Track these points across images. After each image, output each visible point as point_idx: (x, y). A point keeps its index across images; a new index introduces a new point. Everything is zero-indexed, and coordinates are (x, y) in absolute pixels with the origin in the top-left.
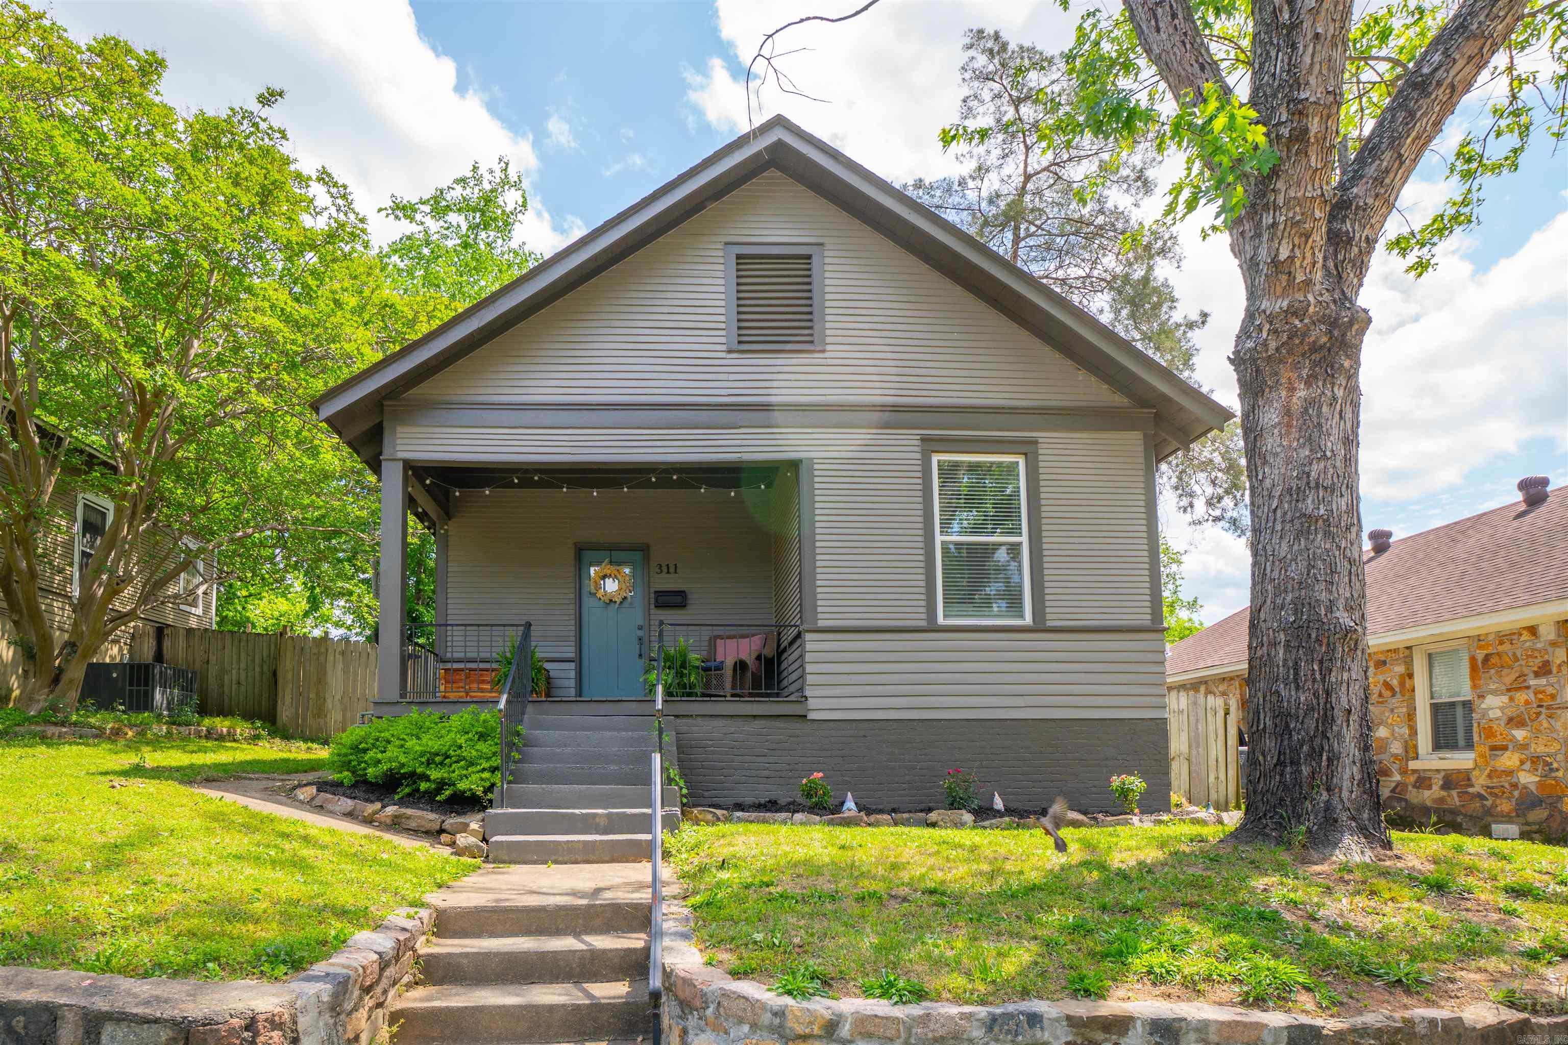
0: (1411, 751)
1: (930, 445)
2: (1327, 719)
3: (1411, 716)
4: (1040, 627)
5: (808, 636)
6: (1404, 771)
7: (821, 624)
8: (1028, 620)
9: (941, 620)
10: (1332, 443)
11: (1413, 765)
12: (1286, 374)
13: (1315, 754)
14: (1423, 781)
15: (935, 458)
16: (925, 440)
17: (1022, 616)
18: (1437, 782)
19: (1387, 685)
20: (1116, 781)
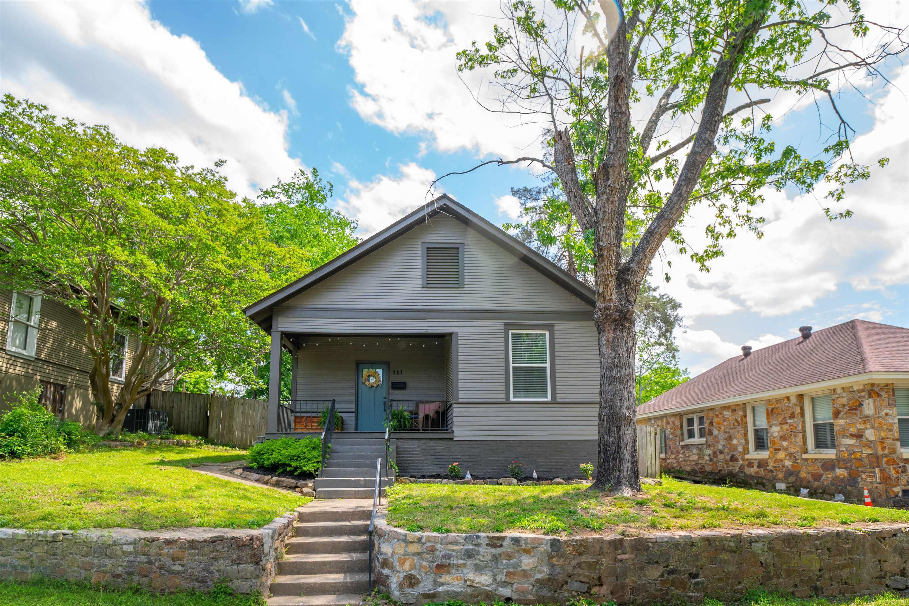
0: (746, 451)
1: (508, 327)
2: (619, 447)
3: (746, 434)
4: (554, 402)
5: (455, 406)
6: (743, 460)
7: (460, 400)
8: (549, 399)
9: (512, 399)
10: (622, 352)
11: (747, 457)
12: (607, 328)
13: (615, 459)
14: (750, 464)
15: (510, 332)
16: (506, 325)
17: (547, 397)
18: (756, 464)
19: (736, 420)
20: (582, 466)
